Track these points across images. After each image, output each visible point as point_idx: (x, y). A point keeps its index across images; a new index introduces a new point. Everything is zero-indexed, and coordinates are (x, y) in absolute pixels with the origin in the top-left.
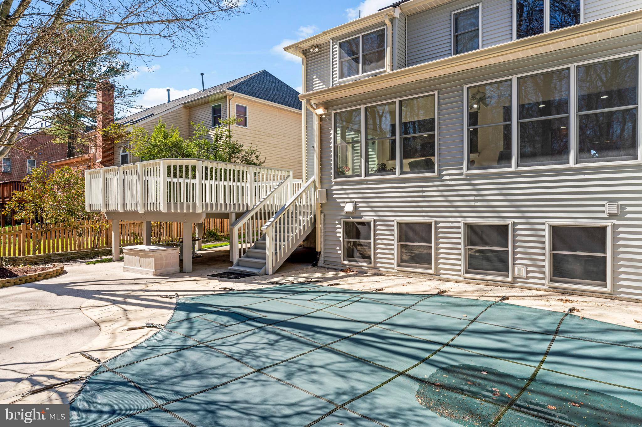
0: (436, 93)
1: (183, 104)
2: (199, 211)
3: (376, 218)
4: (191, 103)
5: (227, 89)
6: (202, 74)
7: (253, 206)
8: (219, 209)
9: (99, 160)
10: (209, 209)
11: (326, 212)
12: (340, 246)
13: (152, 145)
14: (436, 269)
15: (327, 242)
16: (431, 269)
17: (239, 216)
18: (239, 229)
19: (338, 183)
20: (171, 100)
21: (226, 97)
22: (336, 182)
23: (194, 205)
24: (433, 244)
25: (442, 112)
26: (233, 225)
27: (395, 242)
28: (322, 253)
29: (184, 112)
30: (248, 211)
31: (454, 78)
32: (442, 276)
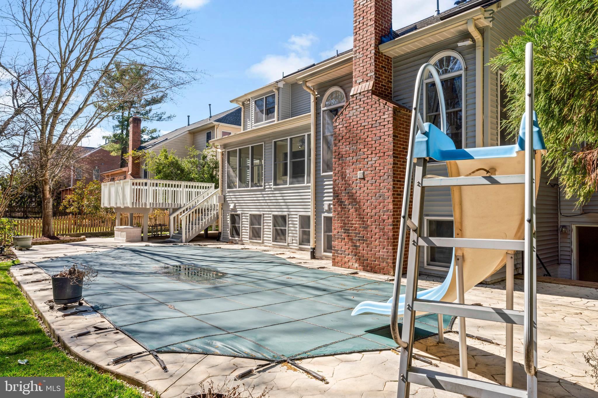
0: (263, 143)
1: (188, 131)
2: (148, 207)
3: (242, 212)
4: (194, 130)
5: (215, 121)
6: (210, 105)
7: (184, 204)
8: (161, 206)
9: (130, 173)
10: (155, 206)
11: (224, 209)
12: (228, 228)
13: (158, 163)
14: (263, 240)
15: (224, 227)
16: (261, 240)
17: (175, 210)
18: (174, 218)
19: (229, 192)
20: (190, 124)
21: (214, 126)
22: (228, 191)
23: (146, 204)
24: (262, 227)
25: (266, 154)
26: (170, 215)
27: (248, 226)
28: (222, 233)
29: (189, 137)
30: (180, 208)
31: (271, 135)
32: (265, 244)
